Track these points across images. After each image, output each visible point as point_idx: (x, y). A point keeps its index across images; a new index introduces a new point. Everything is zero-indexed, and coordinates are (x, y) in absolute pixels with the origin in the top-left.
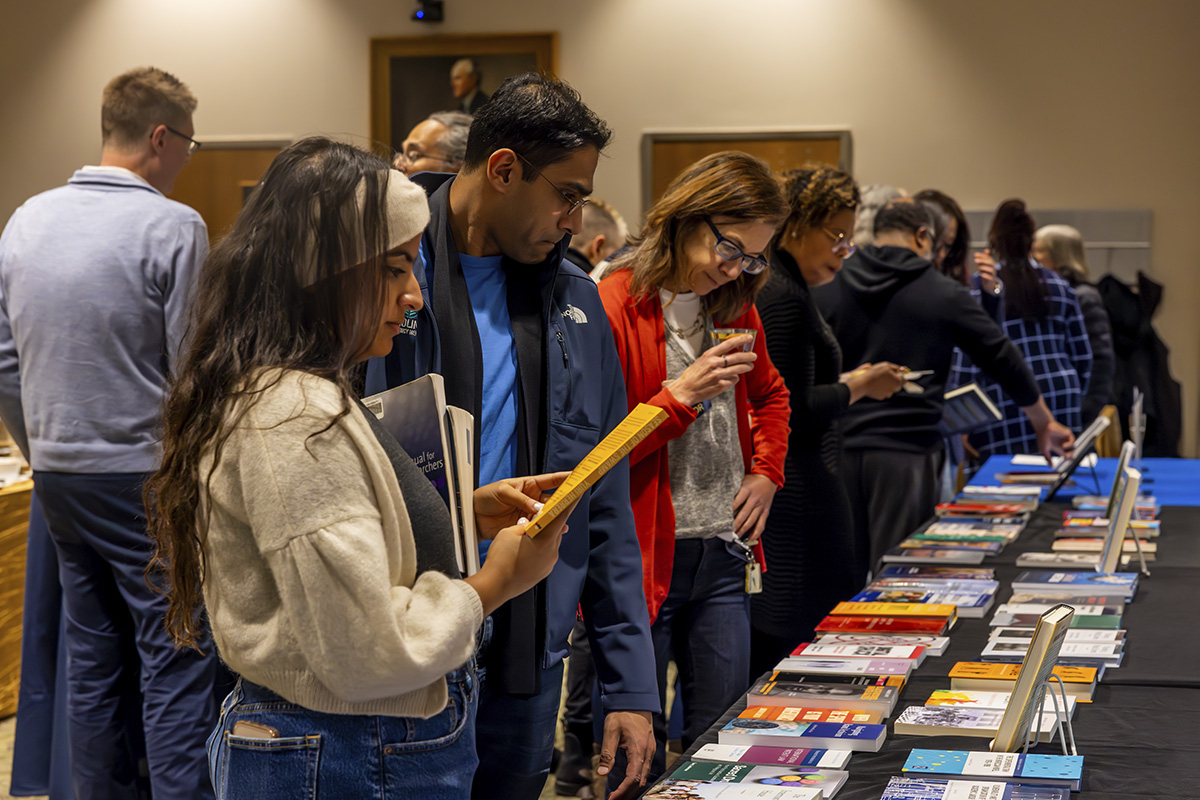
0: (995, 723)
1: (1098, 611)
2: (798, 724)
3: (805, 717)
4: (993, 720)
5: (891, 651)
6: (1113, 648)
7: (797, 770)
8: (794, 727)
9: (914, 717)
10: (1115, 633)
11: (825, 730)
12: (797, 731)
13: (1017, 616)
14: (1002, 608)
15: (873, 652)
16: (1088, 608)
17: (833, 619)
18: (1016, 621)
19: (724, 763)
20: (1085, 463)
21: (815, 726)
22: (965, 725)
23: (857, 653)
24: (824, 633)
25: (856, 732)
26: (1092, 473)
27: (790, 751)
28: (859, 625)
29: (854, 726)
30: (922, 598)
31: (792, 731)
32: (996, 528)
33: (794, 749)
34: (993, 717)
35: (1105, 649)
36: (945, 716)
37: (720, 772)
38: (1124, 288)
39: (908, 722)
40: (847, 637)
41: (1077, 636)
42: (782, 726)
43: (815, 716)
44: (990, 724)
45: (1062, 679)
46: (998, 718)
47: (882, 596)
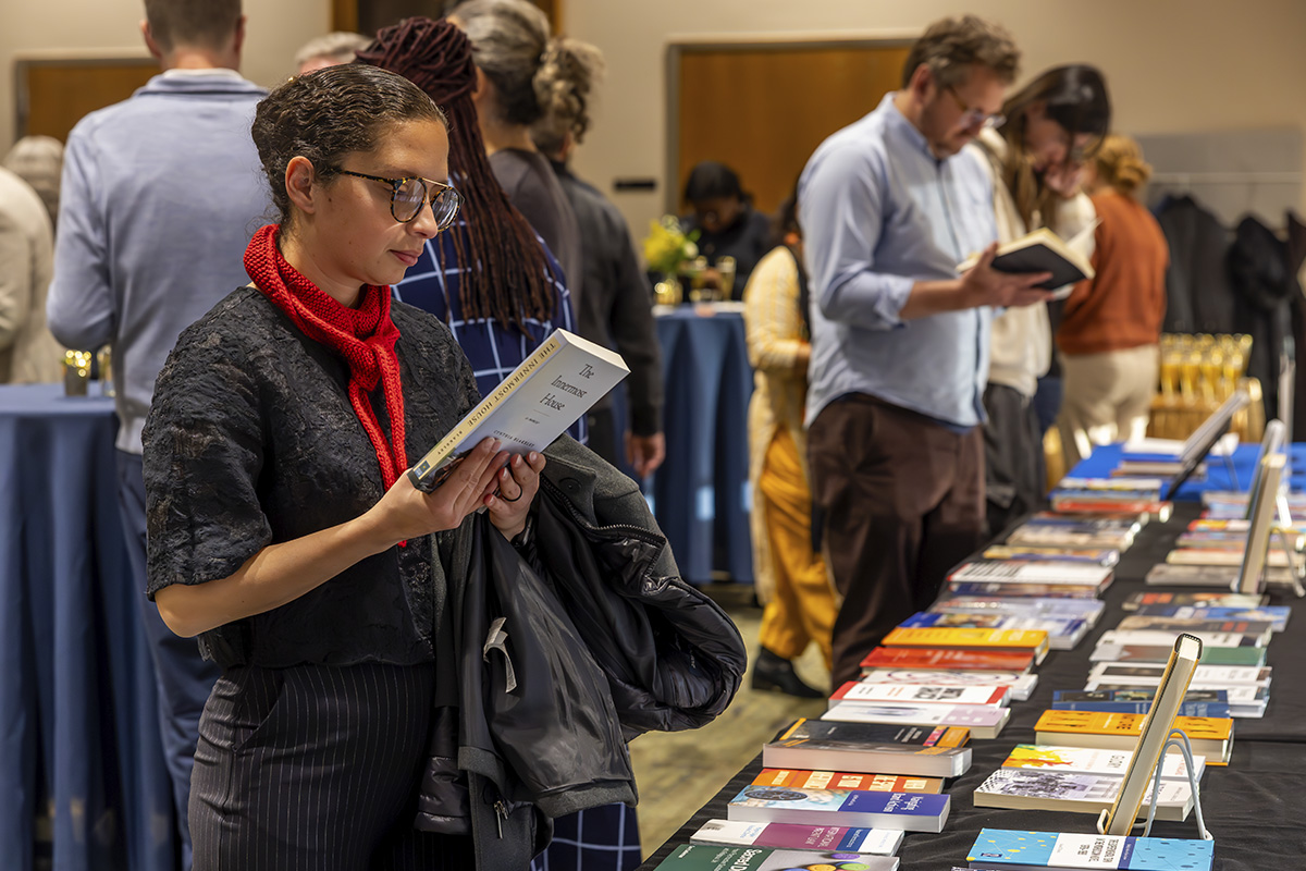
0: (1110, 794)
1: (1234, 640)
2: (833, 793)
3: (841, 784)
4: (1108, 790)
5: (964, 694)
6: (1253, 691)
7: (830, 856)
8: (827, 797)
9: (1001, 785)
10: (1255, 672)
11: (868, 802)
12: (832, 803)
13: (1127, 648)
14: (1108, 636)
15: (939, 695)
16: (1222, 637)
17: (886, 652)
18: (1126, 654)
19: (732, 846)
20: (1218, 450)
21: (856, 797)
22: (1070, 796)
23: (918, 696)
24: (872, 668)
25: (912, 804)
26: (1225, 463)
27: (822, 830)
28: (919, 657)
29: (908, 797)
30: (994, 623)
31: (825, 804)
32: (1101, 533)
33: (828, 828)
34: (1107, 786)
35: (1243, 694)
36: (1043, 784)
37: (727, 859)
38: (1268, 233)
39: (992, 791)
40: (902, 675)
41: (1206, 675)
42: (811, 796)
43: (854, 782)
44: (1105, 796)
45: (1187, 735)
46: (1116, 787)
47: (942, 620)
